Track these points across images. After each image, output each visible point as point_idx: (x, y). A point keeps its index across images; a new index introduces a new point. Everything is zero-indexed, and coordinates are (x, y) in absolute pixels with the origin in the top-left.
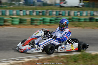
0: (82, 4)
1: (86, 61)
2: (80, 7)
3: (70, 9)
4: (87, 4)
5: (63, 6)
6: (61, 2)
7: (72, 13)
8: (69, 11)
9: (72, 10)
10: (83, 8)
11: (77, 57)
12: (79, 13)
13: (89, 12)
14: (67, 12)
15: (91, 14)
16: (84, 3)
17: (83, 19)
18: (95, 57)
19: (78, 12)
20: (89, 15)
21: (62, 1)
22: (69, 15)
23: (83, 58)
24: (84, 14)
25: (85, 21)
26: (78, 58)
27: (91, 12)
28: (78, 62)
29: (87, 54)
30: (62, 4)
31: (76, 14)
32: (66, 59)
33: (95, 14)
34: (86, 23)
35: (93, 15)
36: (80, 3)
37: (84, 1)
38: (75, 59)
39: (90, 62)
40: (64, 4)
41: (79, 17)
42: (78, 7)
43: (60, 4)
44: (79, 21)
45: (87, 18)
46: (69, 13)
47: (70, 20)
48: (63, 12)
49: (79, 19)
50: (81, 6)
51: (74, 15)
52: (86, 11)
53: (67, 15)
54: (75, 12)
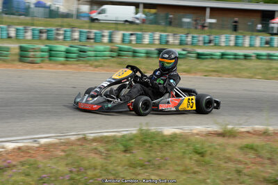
0: (141, 15)
1: (150, 151)
2: (137, 24)
3: (114, 26)
4: (152, 17)
5: (97, 19)
6: (91, 11)
7: (118, 38)
8: (110, 33)
9: (117, 29)
10: (144, 27)
11: (131, 139)
12: (133, 38)
13: (157, 35)
14: (106, 33)
15: (160, 39)
16: (144, 13)
17: (144, 51)
18: (170, 141)
19: (132, 34)
20: (157, 42)
21: (95, 7)
22: (111, 41)
23: (145, 142)
24: (146, 41)
25: (148, 57)
26: (132, 142)
27: (161, 35)
28: (132, 153)
29: (153, 133)
30: (95, 15)
31: (127, 39)
32: (104, 145)
33: (171, 40)
34: (149, 60)
35: (167, 42)
36: (137, 13)
37: (147, 10)
38: (125, 146)
39: (161, 151)
40: (99, 13)
41: (134, 45)
42: (131, 23)
43: (91, 13)
44: (134, 56)
45: (153, 49)
46: (111, 36)
47: (115, 54)
48: (95, 33)
49: (135, 52)
50: (138, 21)
51: (123, 41)
52: (149, 33)
53: (106, 40)
54: (124, 35)
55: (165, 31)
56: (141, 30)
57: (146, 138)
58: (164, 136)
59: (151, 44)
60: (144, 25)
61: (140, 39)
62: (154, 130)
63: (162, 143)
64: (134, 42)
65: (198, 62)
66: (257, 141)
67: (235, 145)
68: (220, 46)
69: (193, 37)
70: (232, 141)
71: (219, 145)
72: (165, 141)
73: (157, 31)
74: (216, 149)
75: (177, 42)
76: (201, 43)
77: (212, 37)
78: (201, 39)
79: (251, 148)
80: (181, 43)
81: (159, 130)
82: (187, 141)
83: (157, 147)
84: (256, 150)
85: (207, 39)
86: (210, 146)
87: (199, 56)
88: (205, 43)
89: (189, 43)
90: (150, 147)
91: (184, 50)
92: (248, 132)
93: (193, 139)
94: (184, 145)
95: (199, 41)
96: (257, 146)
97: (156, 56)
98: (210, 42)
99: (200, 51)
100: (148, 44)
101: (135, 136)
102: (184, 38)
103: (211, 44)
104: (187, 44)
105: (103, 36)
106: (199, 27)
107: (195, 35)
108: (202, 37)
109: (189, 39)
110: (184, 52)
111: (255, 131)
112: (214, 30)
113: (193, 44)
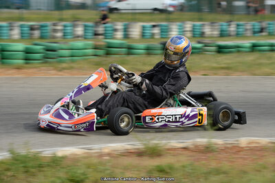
3: (130, 17)
5: (116, 9)
7: (136, 31)
8: (125, 25)
9: (135, 20)
12: (156, 31)
13: (188, 26)
14: (120, 26)
15: (193, 31)
19: (154, 26)
20: (189, 34)
22: (126, 36)
24: (174, 33)
27: (194, 26)
30: (114, 4)
31: (148, 32)
33: (207, 30)
35: (202, 35)
46: (126, 30)
48: (106, 27)
51: (143, 35)
52: (178, 23)
53: (119, 35)
54: (144, 27)
55: (200, 20)
56: (167, 20)
61: (164, 31)
64: (157, 37)
69: (238, 25)
73: (188, 20)
75: (216, 33)
76: (249, 33)
77: (264, 24)
78: (248, 27)
80: (223, 35)
85: (257, 26)
88: (254, 33)
89: (232, 33)
95: (246, 30)
98: (262, 30)
102: (225, 27)
103: (264, 34)
104: (230, 36)
105: (116, 30)
107: (241, 23)
108: (251, 25)
109: (233, 28)
113: (238, 35)
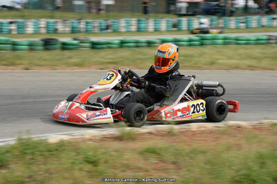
55: (52, 17)
56: (23, 17)
57: (27, 149)
58: (50, 144)
59: (36, 33)
60: (26, 11)
61: (21, 28)
62: (36, 139)
63: (47, 154)
64: (14, 33)
65: (92, 52)
66: (159, 143)
67: (134, 150)
68: (120, 32)
69: (87, 23)
70: (131, 145)
71: (116, 151)
72: (50, 151)
73: (42, 17)
74: (111, 156)
75: (68, 29)
76: (97, 30)
77: (110, 22)
78: (96, 25)
79: (152, 151)
80: (74, 31)
81: (43, 138)
82: (77, 149)
83: (40, 158)
84: (158, 154)
85: (104, 24)
86: (104, 153)
87: (94, 46)
88: (101, 30)
89: (82, 30)
90: (33, 159)
91: (75, 39)
92: (150, 133)
93: (83, 146)
94: (73, 154)
95: (94, 27)
96: (160, 149)
97: (41, 48)
98: (108, 27)
99: (95, 39)
100: (32, 34)
101: (13, 147)
102: (76, 25)
103: (109, 31)
104: (80, 32)
106: (94, 11)
107: (89, 21)
108: (98, 23)
109: (82, 26)
110: (75, 42)
111: (158, 131)
112: (111, 14)
113: (87, 31)
